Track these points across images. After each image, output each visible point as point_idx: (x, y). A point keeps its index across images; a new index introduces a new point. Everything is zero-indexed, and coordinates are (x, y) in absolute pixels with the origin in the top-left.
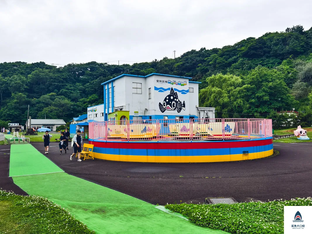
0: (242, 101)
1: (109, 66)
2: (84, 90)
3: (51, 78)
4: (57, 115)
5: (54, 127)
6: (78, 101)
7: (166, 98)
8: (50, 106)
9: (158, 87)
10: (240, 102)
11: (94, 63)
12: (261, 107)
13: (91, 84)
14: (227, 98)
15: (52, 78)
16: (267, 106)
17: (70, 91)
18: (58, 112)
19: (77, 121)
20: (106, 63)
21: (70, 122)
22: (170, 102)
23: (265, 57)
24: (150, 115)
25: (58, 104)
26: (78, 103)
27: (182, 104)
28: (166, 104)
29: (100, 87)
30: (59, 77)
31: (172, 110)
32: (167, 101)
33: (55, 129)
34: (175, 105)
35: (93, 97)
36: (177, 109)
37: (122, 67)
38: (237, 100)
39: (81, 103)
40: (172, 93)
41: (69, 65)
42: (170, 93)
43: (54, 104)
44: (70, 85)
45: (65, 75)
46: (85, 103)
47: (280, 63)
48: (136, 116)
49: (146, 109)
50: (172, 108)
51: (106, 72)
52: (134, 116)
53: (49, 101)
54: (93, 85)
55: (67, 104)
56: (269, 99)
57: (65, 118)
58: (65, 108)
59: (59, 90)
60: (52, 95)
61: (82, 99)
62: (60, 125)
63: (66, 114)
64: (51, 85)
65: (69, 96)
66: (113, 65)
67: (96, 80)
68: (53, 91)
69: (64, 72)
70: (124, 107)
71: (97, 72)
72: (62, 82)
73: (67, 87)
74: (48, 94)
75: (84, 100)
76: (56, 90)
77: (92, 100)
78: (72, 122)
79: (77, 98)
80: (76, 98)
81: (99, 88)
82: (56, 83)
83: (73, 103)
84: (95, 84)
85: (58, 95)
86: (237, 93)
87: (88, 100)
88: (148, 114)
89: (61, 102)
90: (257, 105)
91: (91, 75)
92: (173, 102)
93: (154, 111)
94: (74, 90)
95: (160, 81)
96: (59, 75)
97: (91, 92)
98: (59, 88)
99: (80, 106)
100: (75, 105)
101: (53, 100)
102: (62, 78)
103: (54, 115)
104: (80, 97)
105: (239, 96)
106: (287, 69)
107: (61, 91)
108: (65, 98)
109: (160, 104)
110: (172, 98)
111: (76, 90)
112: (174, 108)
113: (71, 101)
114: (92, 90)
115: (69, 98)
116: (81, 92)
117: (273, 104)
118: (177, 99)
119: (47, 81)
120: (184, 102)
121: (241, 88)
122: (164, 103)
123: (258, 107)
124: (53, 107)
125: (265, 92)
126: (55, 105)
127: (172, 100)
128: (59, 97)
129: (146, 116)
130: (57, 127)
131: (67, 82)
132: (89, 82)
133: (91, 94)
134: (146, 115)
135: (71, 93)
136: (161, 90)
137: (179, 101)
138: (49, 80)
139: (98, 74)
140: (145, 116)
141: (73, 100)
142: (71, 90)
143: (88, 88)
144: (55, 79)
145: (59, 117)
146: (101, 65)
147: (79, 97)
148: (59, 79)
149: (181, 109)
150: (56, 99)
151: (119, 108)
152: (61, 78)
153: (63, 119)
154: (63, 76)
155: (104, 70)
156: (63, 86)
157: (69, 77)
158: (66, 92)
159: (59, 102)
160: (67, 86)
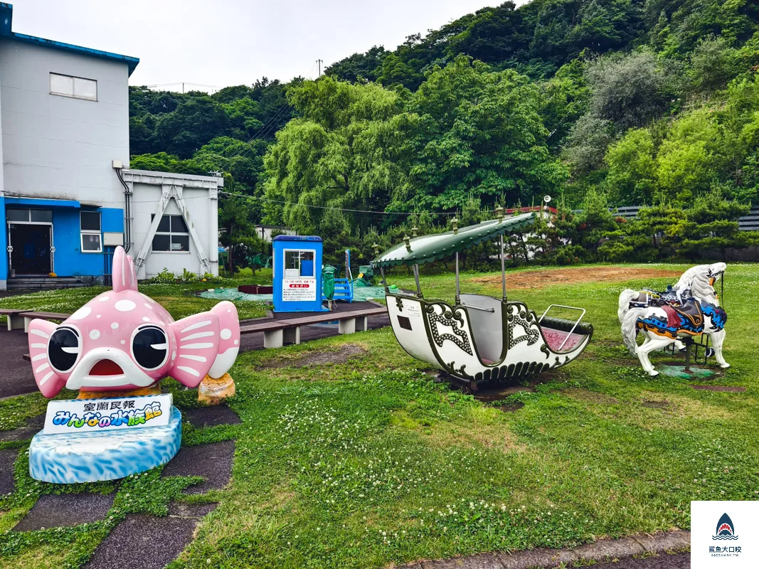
0: (387, 172)
10: (382, 175)
12: (446, 191)
14: (339, 157)
16: (465, 187)
20: (144, 88)
23: (514, 58)
47: (550, 75)
56: (469, 161)
86: (373, 140)
90: (433, 186)
106: (566, 89)
117: (484, 183)
121: (386, 125)
123: (436, 191)
125: (464, 138)
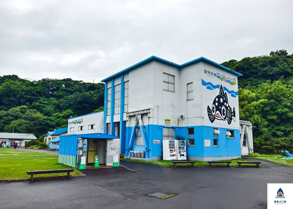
0: (259, 118)
1: (84, 84)
2: (59, 105)
3: (23, 91)
4: (26, 129)
5: (22, 142)
6: (51, 116)
7: (215, 99)
8: (20, 119)
9: (207, 81)
10: (257, 119)
11: (69, 80)
13: (66, 99)
14: (242, 113)
15: (25, 91)
17: (43, 105)
18: (29, 125)
19: (52, 135)
20: (81, 81)
21: (44, 137)
22: (220, 107)
24: (188, 126)
25: (29, 117)
26: (51, 117)
27: (232, 112)
28: (215, 108)
29: (76, 102)
30: (32, 90)
31: (222, 119)
32: (217, 104)
33: (23, 144)
34: (225, 112)
35: (68, 112)
36: (227, 118)
37: (98, 85)
38: (252, 116)
39: (55, 118)
40: (222, 94)
41: (44, 80)
42: (220, 94)
43: (25, 117)
44: (44, 99)
45: (39, 88)
46: (58, 117)
48: (167, 126)
49: (182, 117)
50: (222, 116)
51: (81, 89)
52: (164, 127)
53: (18, 114)
54: (68, 100)
55: (39, 118)
57: (35, 133)
58: (36, 122)
59: (31, 103)
60: (23, 108)
61: (56, 114)
62: (30, 140)
63: (37, 129)
64: (22, 97)
65: (42, 110)
66: (88, 83)
67: (72, 96)
68: (24, 104)
69: (38, 86)
70: (151, 111)
71: (73, 88)
72: (35, 95)
73: (40, 101)
74: (19, 107)
75: (58, 115)
76: (28, 103)
77: (66, 115)
78: (46, 136)
79: (51, 112)
80: (49, 113)
81: (74, 103)
82: (29, 96)
83: (45, 117)
84: (70, 100)
85: (29, 108)
86: (253, 108)
87: (62, 115)
88: (184, 124)
89: (32, 115)
91: (65, 90)
92: (223, 108)
93: (200, 119)
94: (48, 104)
95: (209, 72)
96: (32, 88)
97: (65, 107)
98: (31, 101)
99: (54, 121)
100: (48, 120)
101: (23, 113)
102: (36, 92)
103: (24, 129)
104: (54, 112)
105: (255, 111)
107: (33, 104)
108: (38, 112)
109: (208, 107)
110: (221, 100)
111: (49, 104)
112: (224, 117)
113: (43, 115)
114: (67, 105)
115: (41, 112)
116: (55, 107)
118: (227, 103)
119: (18, 94)
120: (234, 109)
121: (257, 103)
122: (213, 108)
123: (279, 124)
124: (23, 121)
126: (25, 119)
127: (222, 104)
128: (31, 110)
129: (180, 128)
130: (26, 143)
131: (41, 96)
132: (63, 97)
133: (65, 109)
134: (180, 126)
135: (44, 107)
136: (210, 86)
137: (229, 106)
138: (20, 93)
139: (73, 90)
140: (178, 127)
141: (46, 114)
142: (45, 104)
143: (63, 103)
144: (27, 91)
145: (29, 131)
146: (76, 82)
147: (52, 111)
148: (31, 92)
149: (231, 119)
150: (28, 112)
151: (139, 113)
152: (34, 91)
153: (34, 134)
154: (37, 89)
155: (80, 87)
156: (36, 99)
157: (44, 91)
158: (38, 106)
159: (30, 116)
160: (40, 99)
